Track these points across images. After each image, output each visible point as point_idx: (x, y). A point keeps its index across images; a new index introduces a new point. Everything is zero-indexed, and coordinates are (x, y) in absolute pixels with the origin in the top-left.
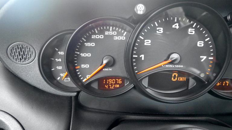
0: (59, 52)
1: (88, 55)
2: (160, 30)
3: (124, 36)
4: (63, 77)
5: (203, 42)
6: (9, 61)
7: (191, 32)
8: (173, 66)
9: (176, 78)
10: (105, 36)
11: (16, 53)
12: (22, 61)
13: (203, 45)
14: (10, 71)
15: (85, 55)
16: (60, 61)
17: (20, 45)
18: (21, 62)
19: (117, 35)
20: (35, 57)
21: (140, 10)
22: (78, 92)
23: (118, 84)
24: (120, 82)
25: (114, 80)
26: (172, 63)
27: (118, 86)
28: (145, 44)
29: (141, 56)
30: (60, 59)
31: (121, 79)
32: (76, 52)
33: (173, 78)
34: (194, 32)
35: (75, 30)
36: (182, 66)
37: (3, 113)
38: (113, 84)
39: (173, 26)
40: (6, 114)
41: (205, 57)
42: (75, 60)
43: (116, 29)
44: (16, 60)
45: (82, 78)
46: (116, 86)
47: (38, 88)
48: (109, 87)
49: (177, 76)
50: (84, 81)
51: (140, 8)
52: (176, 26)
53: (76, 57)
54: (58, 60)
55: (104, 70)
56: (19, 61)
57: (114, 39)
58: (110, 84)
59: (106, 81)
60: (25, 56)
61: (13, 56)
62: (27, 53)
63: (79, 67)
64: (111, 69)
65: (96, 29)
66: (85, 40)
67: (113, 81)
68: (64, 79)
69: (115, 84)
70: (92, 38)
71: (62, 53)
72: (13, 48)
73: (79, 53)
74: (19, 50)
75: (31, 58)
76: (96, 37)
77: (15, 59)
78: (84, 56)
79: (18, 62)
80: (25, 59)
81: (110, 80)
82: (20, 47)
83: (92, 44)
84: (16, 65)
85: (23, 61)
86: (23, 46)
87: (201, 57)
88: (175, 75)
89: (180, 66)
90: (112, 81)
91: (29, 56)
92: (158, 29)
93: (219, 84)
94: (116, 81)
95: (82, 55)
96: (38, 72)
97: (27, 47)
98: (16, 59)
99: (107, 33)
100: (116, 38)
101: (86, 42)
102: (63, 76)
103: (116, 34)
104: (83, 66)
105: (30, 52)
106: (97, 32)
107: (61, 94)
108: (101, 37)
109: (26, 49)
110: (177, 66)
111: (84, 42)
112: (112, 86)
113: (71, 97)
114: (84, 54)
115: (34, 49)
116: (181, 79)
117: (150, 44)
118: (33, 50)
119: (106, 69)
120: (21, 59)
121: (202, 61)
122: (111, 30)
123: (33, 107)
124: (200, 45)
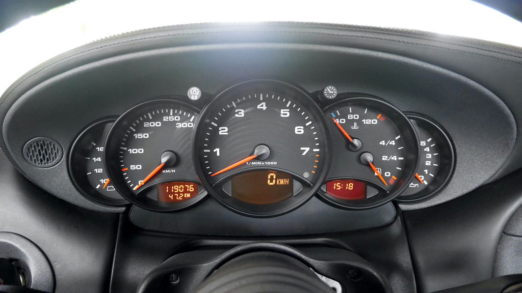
0: (98, 148)
1: (140, 151)
2: (239, 113)
3: (191, 122)
4: (104, 184)
5: (302, 127)
6: (25, 163)
7: (284, 114)
8: (263, 163)
9: (274, 181)
10: (163, 123)
11: (35, 152)
12: (43, 162)
13: (302, 132)
14: (25, 178)
15: (135, 151)
16: (100, 160)
17: (40, 141)
18: (42, 164)
19: (181, 122)
20: (62, 156)
21: (194, 95)
22: (128, 207)
23: (189, 192)
24: (192, 189)
25: (181, 187)
26: (258, 158)
27: (189, 195)
28: (220, 133)
29: (215, 151)
30: (100, 158)
31: (192, 185)
32: (121, 148)
33: (269, 181)
34: (288, 114)
35: (119, 116)
36: (275, 163)
37: (18, 236)
38: (181, 193)
39: (259, 107)
40: (22, 238)
41: (307, 149)
42: (121, 159)
43: (178, 112)
44: (35, 162)
45: (132, 185)
46: (185, 196)
47: (68, 201)
48: (175, 197)
49: (274, 177)
50: (134, 189)
51: (195, 92)
52: (262, 106)
53: (121, 155)
54: (97, 160)
55: (163, 171)
56: (39, 164)
57: (177, 126)
58: (176, 193)
59: (170, 189)
60: (48, 156)
61: (31, 156)
62: (50, 151)
63: (127, 169)
64: (174, 171)
65: (149, 114)
66: (134, 130)
67: (181, 189)
68: (106, 187)
69: (183, 193)
70: (145, 126)
71: (101, 149)
72: (31, 145)
73: (126, 149)
74: (39, 148)
75: (56, 158)
76: (151, 126)
77: (33, 161)
78: (133, 152)
79: (37, 164)
80: (48, 160)
81: (176, 187)
82: (41, 144)
83: (145, 136)
84: (35, 168)
85: (45, 164)
86: (45, 142)
87: (302, 149)
88: (272, 177)
89: (272, 163)
90: (179, 189)
91: (54, 155)
92: (236, 111)
93: (340, 188)
94: (185, 188)
95: (131, 151)
96: (67, 178)
97: (50, 143)
98: (35, 160)
99: (165, 119)
100: (180, 125)
101: (135, 133)
102: (105, 182)
103: (179, 119)
104: (133, 167)
105: (55, 150)
106: (151, 118)
107: (101, 210)
108: (157, 124)
109: (49, 146)
110: (269, 163)
111: (133, 133)
112: (179, 196)
113: (118, 214)
114: (133, 150)
115: (60, 145)
116: (282, 182)
117: (227, 134)
118: (59, 147)
119: (166, 171)
120: (41, 161)
121: (304, 154)
122: (171, 114)
123: (59, 228)
124: (298, 132)
